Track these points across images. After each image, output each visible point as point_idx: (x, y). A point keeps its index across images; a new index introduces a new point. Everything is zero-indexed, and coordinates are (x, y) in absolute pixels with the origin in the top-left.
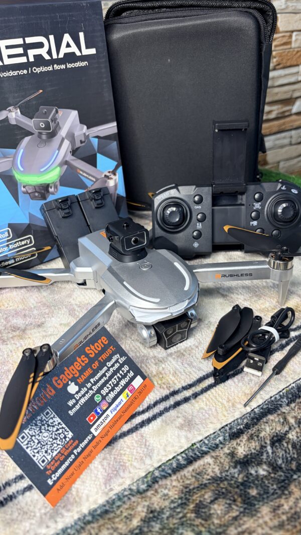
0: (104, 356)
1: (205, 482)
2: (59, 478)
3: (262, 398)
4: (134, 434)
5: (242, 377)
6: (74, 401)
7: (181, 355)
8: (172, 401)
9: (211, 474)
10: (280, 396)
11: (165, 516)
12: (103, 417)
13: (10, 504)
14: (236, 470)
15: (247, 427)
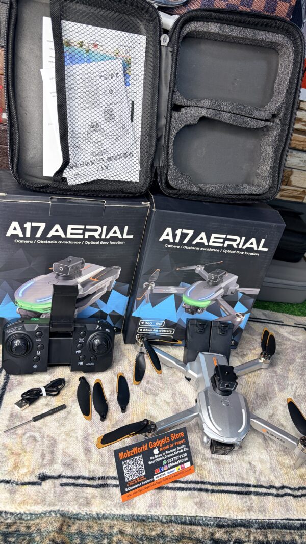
0: (178, 443)
1: (192, 537)
2: (131, 491)
3: (246, 516)
4: (173, 491)
5: (242, 497)
6: (154, 458)
7: (218, 463)
8: (199, 486)
9: (197, 536)
10: (256, 521)
11: (167, 540)
12: (162, 473)
13: (106, 488)
14: (209, 542)
15: (228, 526)
